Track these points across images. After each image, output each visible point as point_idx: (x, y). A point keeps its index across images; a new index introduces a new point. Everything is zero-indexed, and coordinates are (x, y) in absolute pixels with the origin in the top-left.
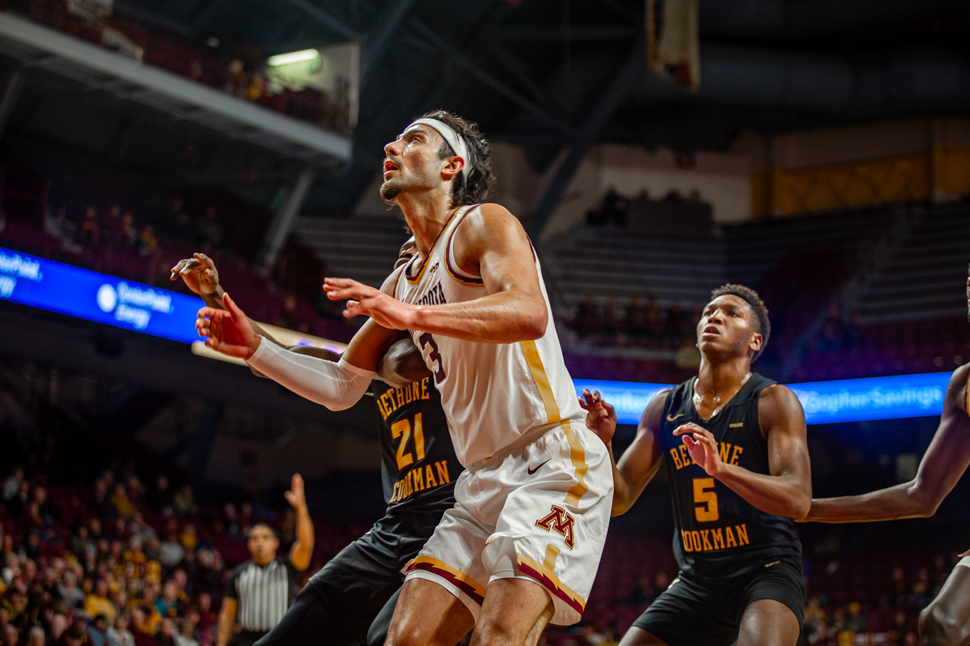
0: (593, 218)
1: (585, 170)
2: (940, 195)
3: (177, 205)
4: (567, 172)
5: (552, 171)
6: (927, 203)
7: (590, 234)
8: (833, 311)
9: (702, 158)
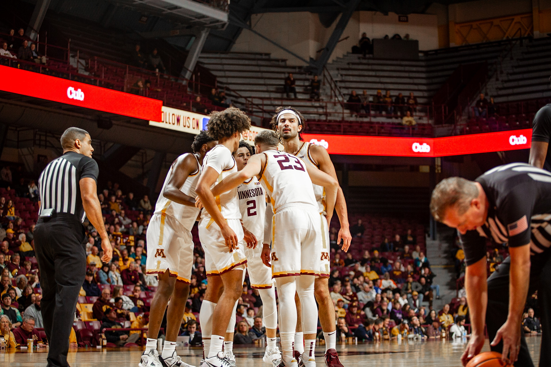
0: (355, 50)
1: (351, 24)
2: (537, 34)
3: (138, 48)
4: (342, 26)
5: (334, 25)
6: (530, 38)
7: (355, 58)
8: (482, 95)
9: (411, 16)
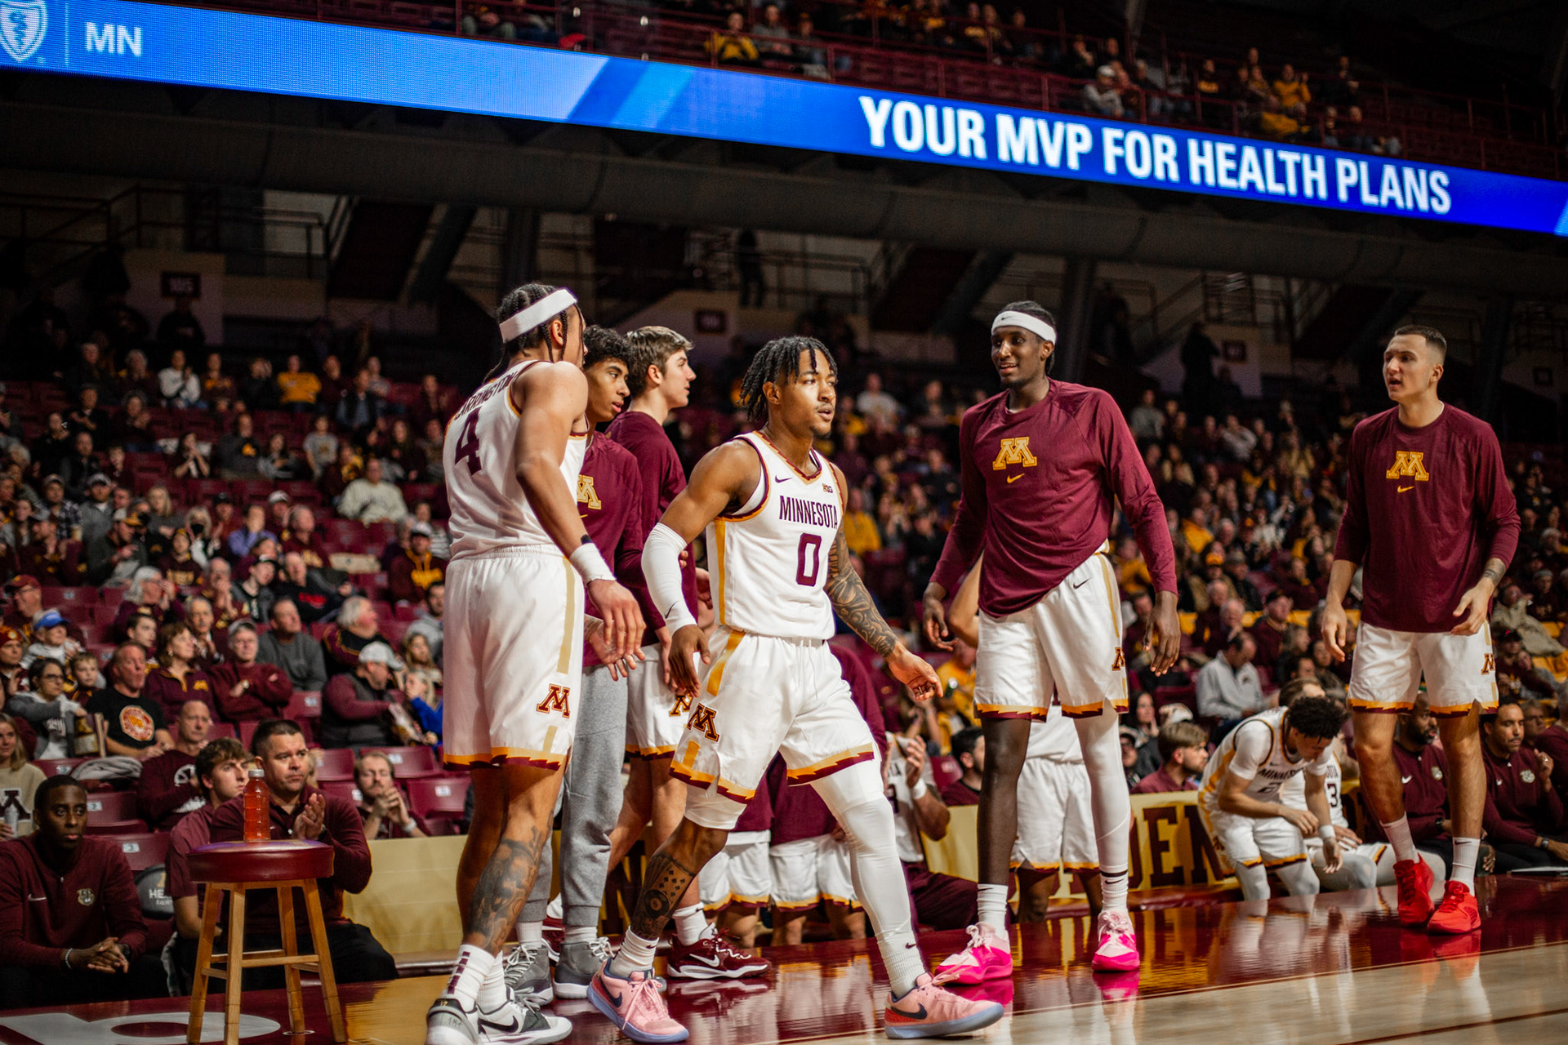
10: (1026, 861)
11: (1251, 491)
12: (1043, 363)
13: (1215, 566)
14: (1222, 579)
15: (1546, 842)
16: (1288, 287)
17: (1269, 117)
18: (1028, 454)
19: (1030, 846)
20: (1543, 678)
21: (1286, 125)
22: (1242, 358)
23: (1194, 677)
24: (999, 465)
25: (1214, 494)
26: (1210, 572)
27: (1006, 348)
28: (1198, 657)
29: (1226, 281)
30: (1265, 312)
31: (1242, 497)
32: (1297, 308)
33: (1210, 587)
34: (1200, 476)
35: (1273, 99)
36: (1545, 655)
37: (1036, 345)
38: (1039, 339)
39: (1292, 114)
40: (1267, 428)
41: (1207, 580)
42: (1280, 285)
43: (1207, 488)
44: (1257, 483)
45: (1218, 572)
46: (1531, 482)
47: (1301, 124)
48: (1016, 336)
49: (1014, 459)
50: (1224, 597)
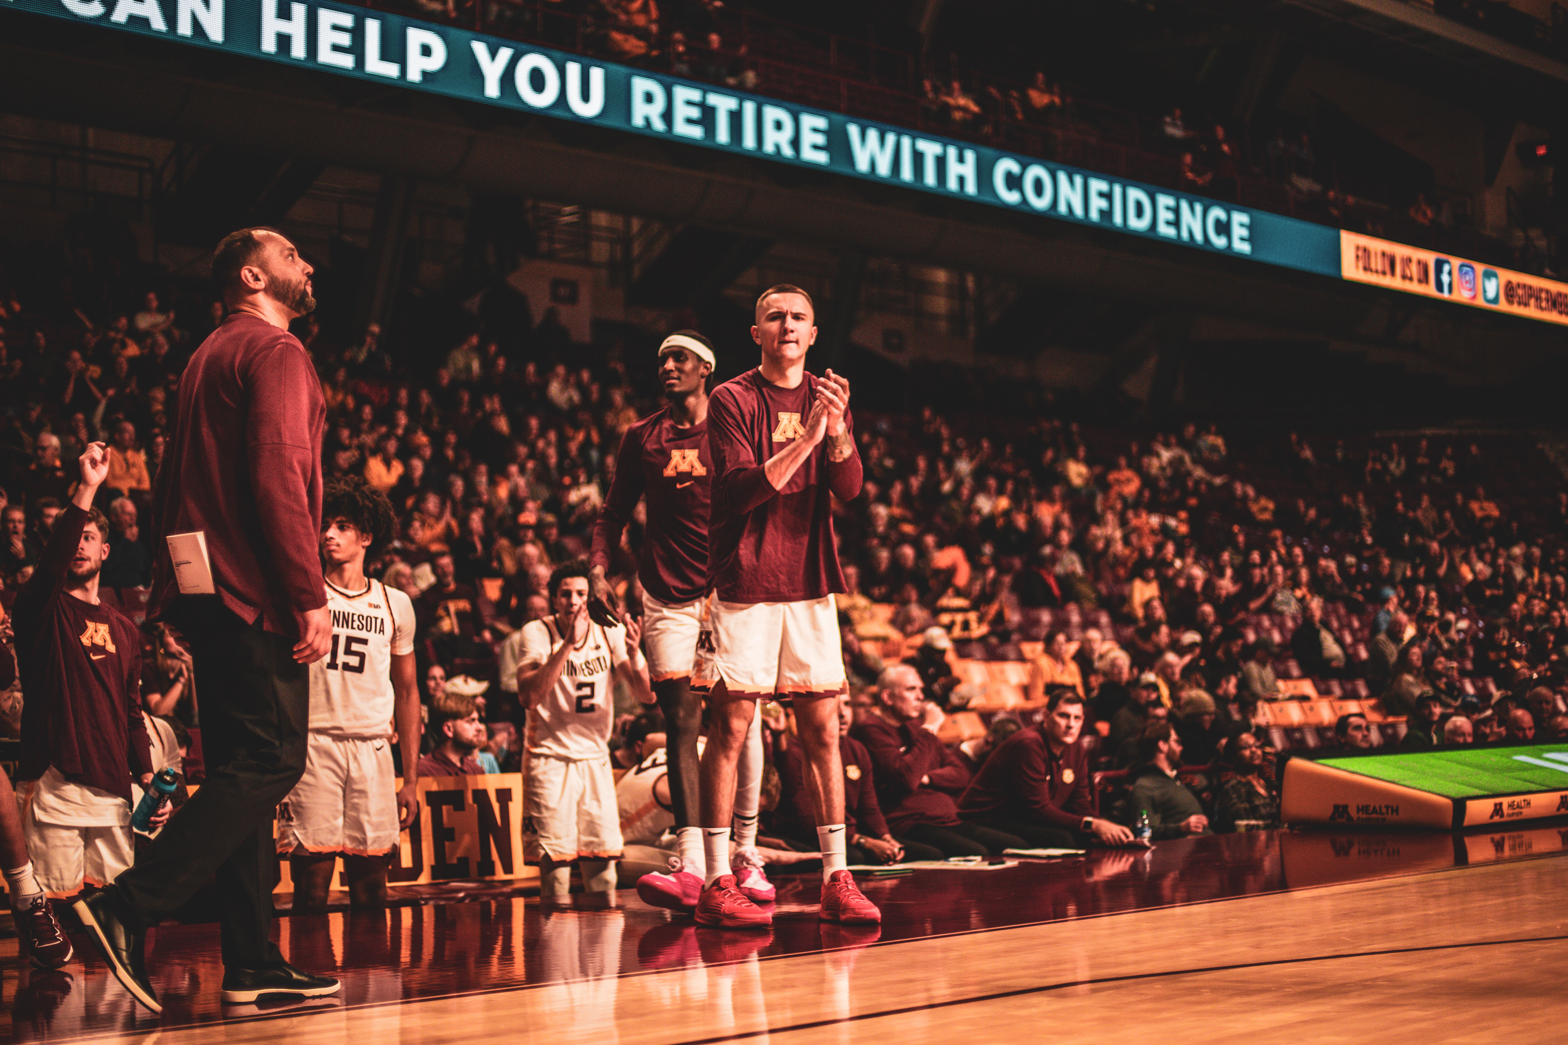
10: (300, 845)
11: (573, 447)
12: (703, 380)
13: (527, 526)
14: (533, 543)
15: (862, 841)
16: (628, 225)
17: (617, 36)
18: (697, 465)
19: (305, 828)
20: (871, 663)
21: (634, 45)
22: (572, 299)
23: (497, 649)
24: (669, 472)
25: (532, 446)
26: (522, 533)
27: (670, 364)
28: (502, 627)
29: (559, 213)
30: (601, 251)
31: (563, 452)
32: (636, 249)
33: (519, 551)
34: (519, 429)
35: (623, 17)
36: (876, 639)
37: (696, 363)
38: (699, 359)
39: (641, 34)
40: (594, 378)
41: (518, 542)
42: (619, 222)
43: (525, 442)
44: (581, 436)
45: (530, 534)
46: (875, 453)
47: (651, 47)
48: (680, 354)
49: (684, 467)
50: (535, 562)
